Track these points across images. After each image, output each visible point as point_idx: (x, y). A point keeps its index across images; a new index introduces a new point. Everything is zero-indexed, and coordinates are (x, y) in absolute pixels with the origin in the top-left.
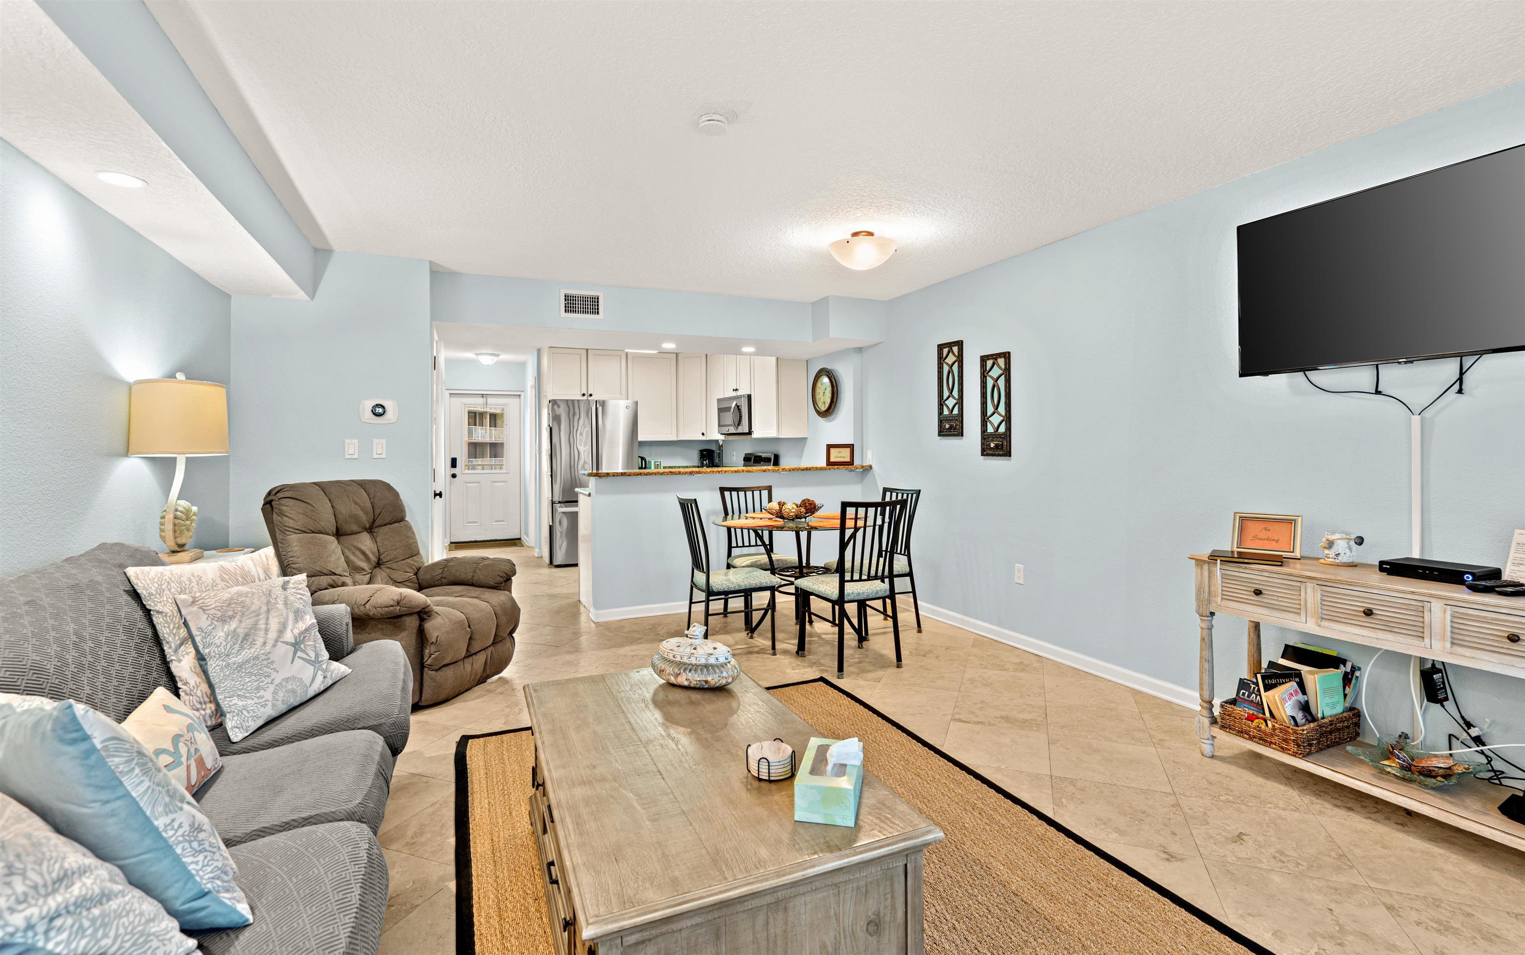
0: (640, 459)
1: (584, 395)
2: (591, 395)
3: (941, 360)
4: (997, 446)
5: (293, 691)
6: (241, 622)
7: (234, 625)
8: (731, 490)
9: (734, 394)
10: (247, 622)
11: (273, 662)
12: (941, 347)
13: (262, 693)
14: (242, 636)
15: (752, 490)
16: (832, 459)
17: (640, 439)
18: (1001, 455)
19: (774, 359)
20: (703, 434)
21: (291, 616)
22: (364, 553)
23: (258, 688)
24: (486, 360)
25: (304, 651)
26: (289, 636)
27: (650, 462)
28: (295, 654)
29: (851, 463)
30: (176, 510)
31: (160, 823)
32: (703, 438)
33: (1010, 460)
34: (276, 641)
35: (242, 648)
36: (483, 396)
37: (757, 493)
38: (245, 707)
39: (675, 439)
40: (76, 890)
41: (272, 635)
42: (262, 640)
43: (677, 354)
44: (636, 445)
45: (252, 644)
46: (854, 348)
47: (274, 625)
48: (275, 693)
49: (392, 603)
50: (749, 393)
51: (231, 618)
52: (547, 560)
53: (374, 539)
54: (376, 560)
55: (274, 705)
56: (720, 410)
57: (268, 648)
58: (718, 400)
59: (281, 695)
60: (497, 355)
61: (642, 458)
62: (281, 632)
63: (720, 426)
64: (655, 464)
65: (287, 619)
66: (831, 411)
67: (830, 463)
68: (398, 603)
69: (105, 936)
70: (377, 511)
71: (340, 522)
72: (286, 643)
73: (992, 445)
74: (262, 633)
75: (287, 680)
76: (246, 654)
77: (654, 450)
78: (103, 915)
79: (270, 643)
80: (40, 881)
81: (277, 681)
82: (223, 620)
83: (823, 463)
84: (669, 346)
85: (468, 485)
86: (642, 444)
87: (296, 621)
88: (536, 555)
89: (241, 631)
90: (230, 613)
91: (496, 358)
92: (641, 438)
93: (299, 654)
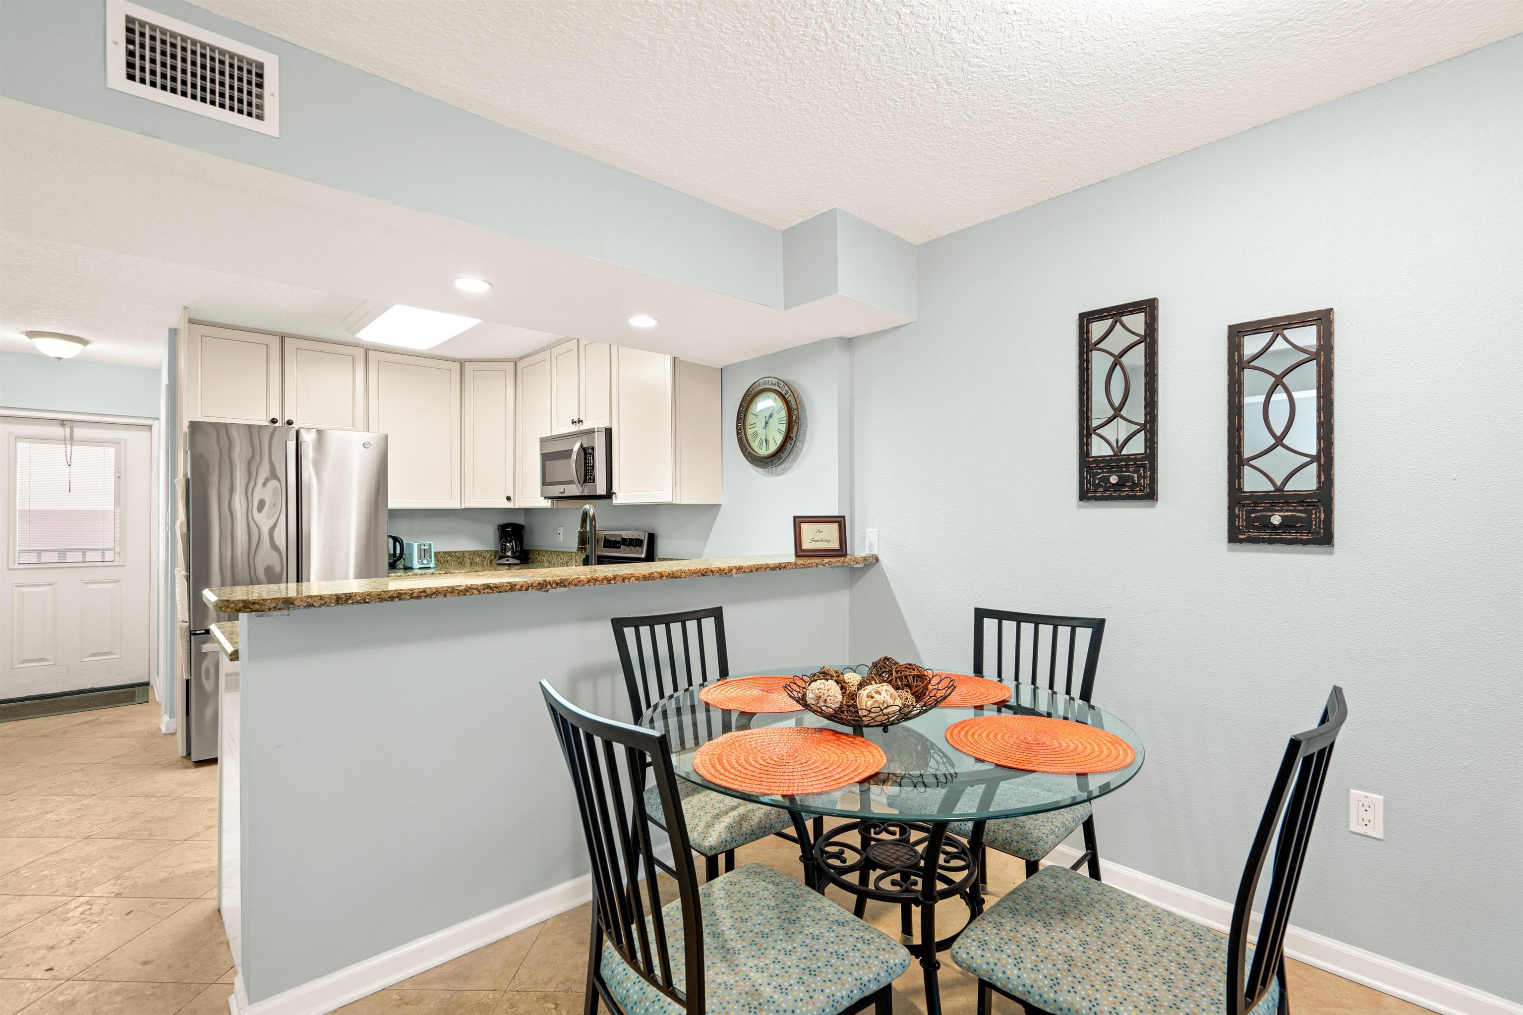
0: (391, 541)
3: (1086, 347)
4: (1287, 524)
8: (636, 623)
9: (574, 428)
12: (1086, 319)
15: (682, 618)
16: (806, 545)
17: (391, 505)
18: (1305, 543)
19: (668, 359)
20: (509, 499)
27: (411, 546)
29: (841, 551)
32: (509, 505)
33: (1331, 553)
36: (63, 423)
37: (692, 625)
39: (457, 506)
44: (384, 517)
46: (840, 338)
50: (607, 425)
52: (181, 751)
56: (546, 457)
58: (543, 441)
61: (396, 540)
63: (544, 483)
64: (420, 549)
66: (784, 455)
67: (800, 553)
73: (1276, 520)
77: (418, 524)
83: (788, 555)
85: (25, 590)
86: (395, 514)
88: (164, 730)
92: (393, 503)
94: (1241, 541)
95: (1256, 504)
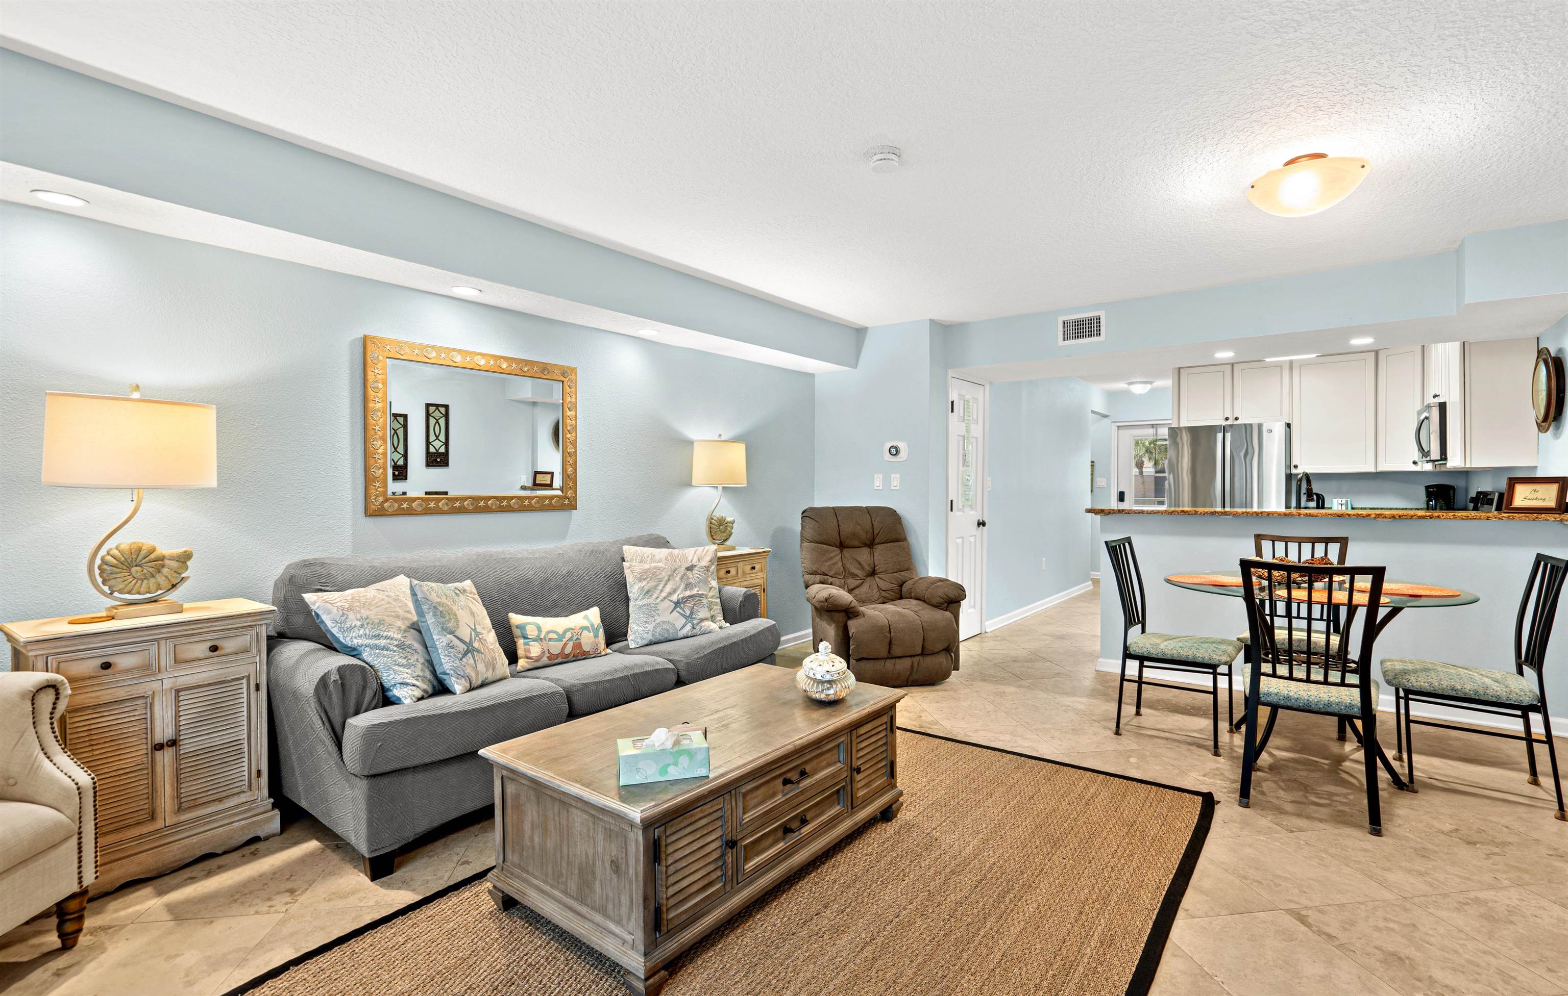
1: (1227, 419)
2: (1237, 419)
5: (667, 630)
6: (648, 583)
7: (644, 583)
10: (652, 584)
11: (658, 610)
13: (647, 625)
14: (646, 590)
21: (683, 586)
22: (860, 564)
23: (646, 622)
24: (1139, 389)
25: (681, 608)
26: (675, 598)
28: (675, 608)
30: (712, 519)
31: (435, 637)
34: (665, 598)
35: (644, 597)
38: (638, 630)
39: (1371, 469)
40: (377, 642)
41: (664, 594)
42: (656, 595)
43: (1377, 353)
45: (651, 596)
47: (668, 589)
48: (655, 627)
49: (823, 599)
51: (644, 579)
53: (872, 554)
54: (871, 570)
55: (653, 635)
57: (658, 601)
59: (658, 630)
60: (1151, 383)
62: (670, 594)
65: (678, 587)
68: (826, 600)
69: (376, 660)
70: (876, 532)
71: (842, 537)
72: (671, 601)
74: (658, 592)
75: (664, 622)
76: (645, 601)
78: (379, 653)
79: (661, 598)
80: (368, 633)
81: (657, 621)
82: (640, 580)
84: (1365, 341)
87: (686, 589)
89: (646, 588)
90: (645, 577)
91: (1149, 387)
93: (678, 609)
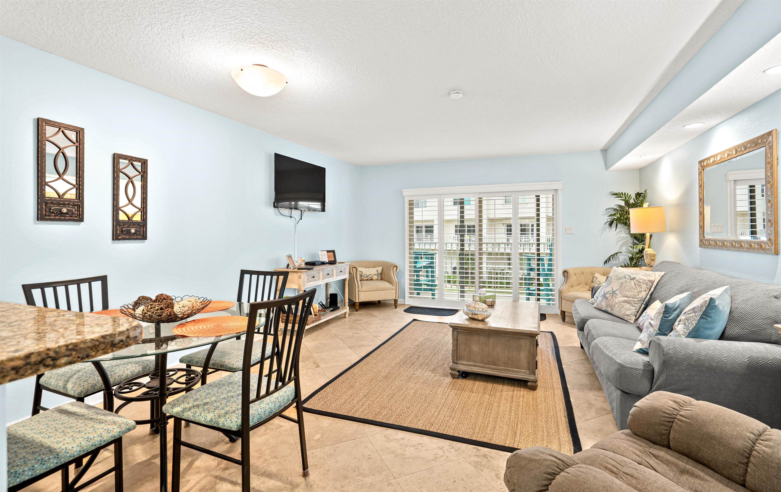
33: (146, 242)
73: (133, 231)
94: (119, 239)
95: (124, 225)
